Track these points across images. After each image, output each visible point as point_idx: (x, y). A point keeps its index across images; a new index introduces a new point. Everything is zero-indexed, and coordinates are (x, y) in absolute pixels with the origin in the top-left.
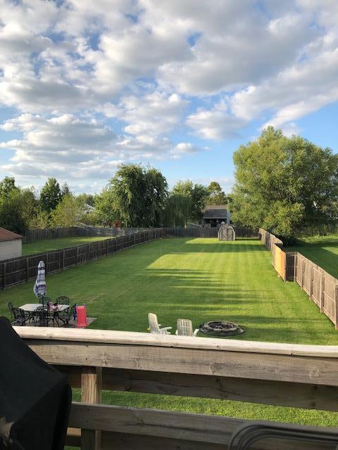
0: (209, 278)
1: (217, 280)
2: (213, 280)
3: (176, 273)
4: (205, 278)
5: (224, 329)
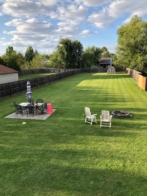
0: (107, 90)
1: (111, 91)
2: (109, 91)
3: (91, 88)
4: (105, 90)
5: (122, 115)
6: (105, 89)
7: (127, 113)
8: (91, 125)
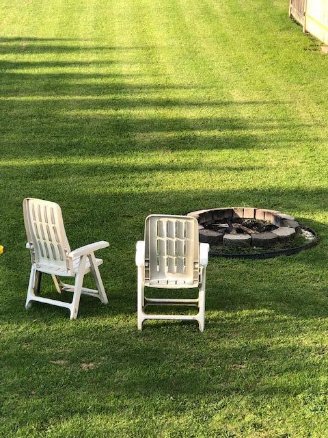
1: (137, 69)
5: (254, 234)
6: (93, 57)
7: (282, 222)
8: (73, 315)
